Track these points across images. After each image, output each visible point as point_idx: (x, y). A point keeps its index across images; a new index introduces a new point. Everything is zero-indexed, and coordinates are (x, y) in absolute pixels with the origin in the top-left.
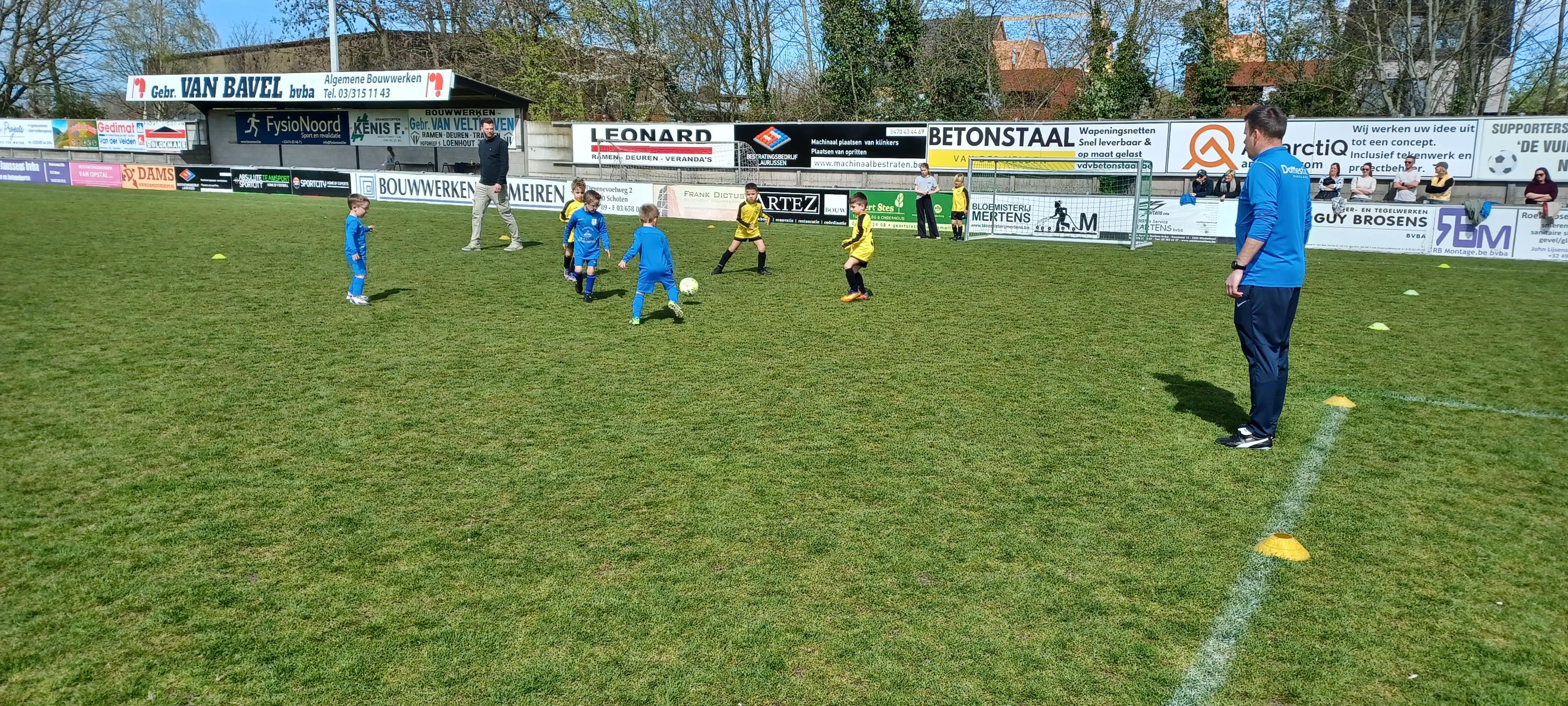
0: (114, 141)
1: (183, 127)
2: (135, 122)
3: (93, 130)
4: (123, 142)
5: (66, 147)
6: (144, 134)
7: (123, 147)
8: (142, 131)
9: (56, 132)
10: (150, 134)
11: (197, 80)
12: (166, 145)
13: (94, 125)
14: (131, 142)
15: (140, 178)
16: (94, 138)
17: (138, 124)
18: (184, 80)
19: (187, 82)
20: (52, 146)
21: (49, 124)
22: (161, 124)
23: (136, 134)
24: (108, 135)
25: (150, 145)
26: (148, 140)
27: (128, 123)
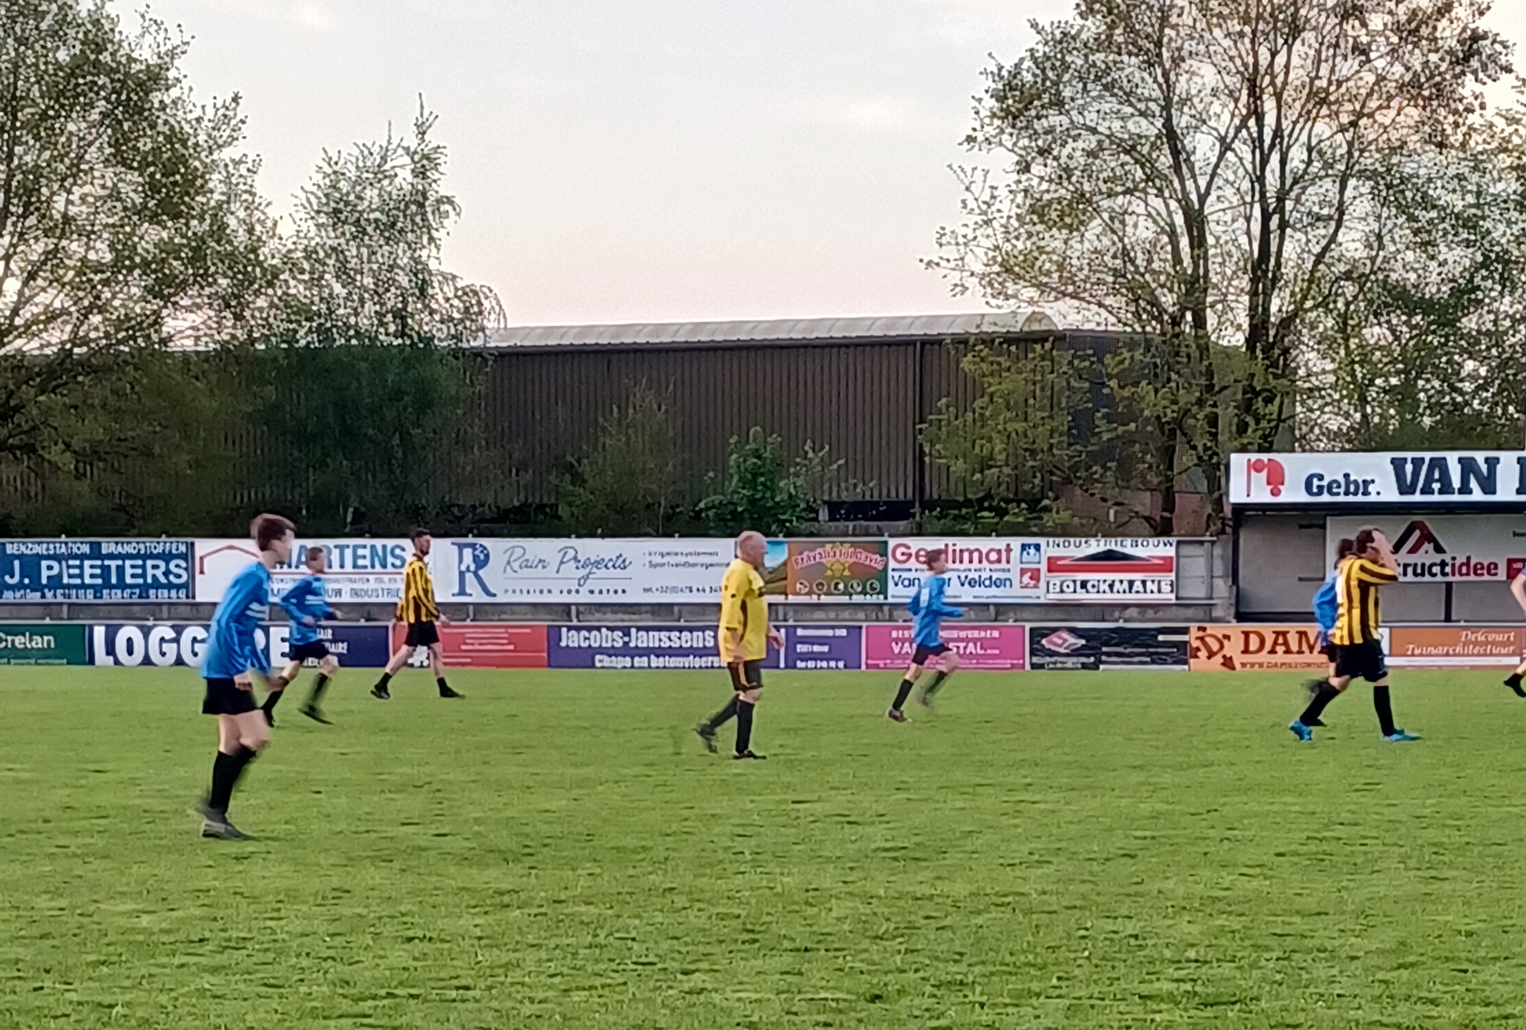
2: (1016, 543)
3: (875, 561)
4: (972, 583)
6: (1043, 567)
11: (1440, 464)
12: (1109, 586)
14: (998, 583)
15: (1246, 651)
17: (1024, 547)
18: (1398, 465)
19: (1409, 468)
22: (1096, 546)
23: (1015, 566)
25: (1049, 588)
26: (1056, 579)
27: (999, 543)
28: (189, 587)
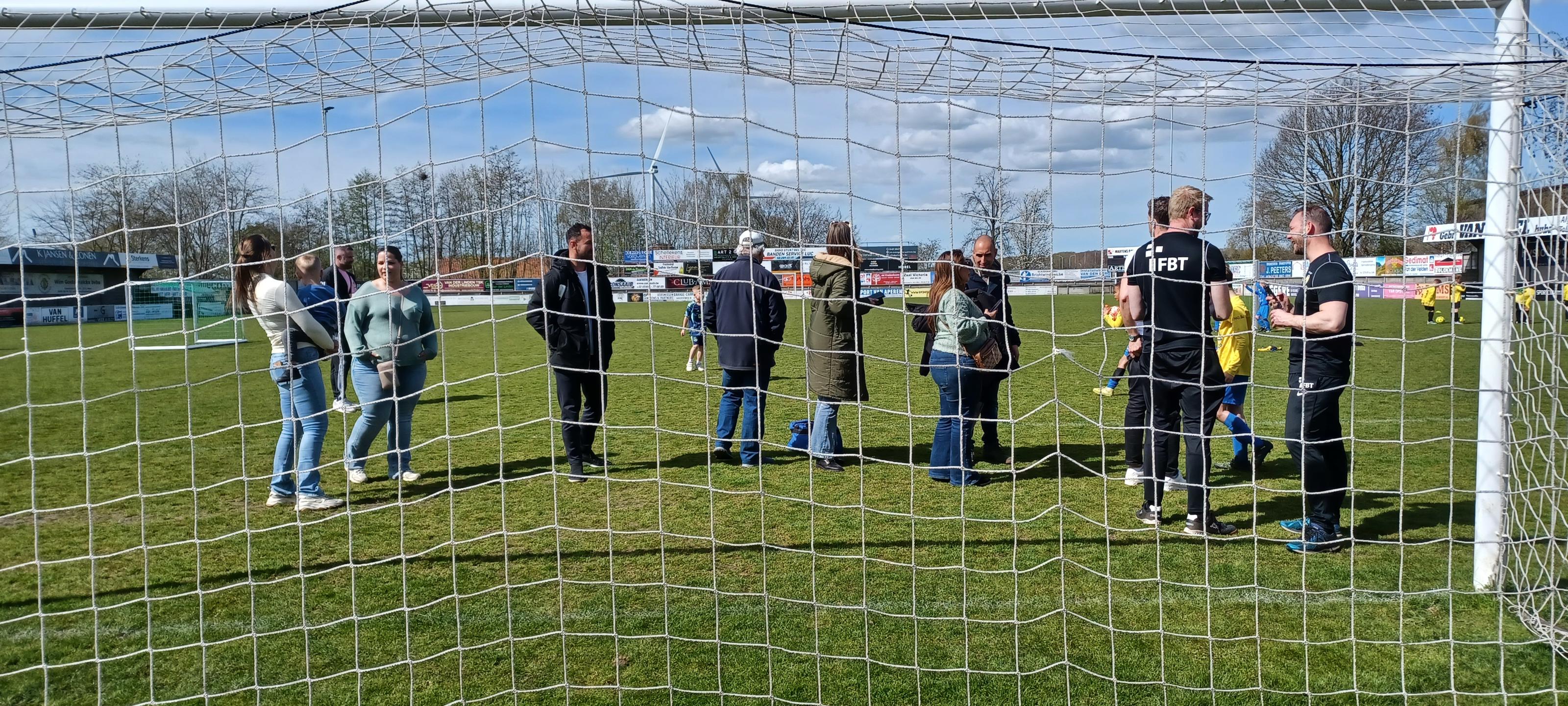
0: (1414, 270)
1: (1461, 258)
2: (1429, 256)
3: (1401, 262)
4: (1420, 269)
5: (1383, 275)
6: (1434, 264)
7: (1419, 273)
8: (1433, 261)
9: (1378, 265)
10: (1438, 263)
11: (1471, 226)
12: (1447, 270)
13: (1402, 259)
14: (1425, 269)
16: (1401, 268)
17: (1431, 257)
18: (1462, 226)
19: (1464, 228)
20: (1374, 275)
21: (1374, 260)
22: (1445, 257)
23: (1428, 264)
24: (1410, 266)
25: (1437, 271)
26: (1436, 268)
27: (1425, 256)
28: (1291, 273)
